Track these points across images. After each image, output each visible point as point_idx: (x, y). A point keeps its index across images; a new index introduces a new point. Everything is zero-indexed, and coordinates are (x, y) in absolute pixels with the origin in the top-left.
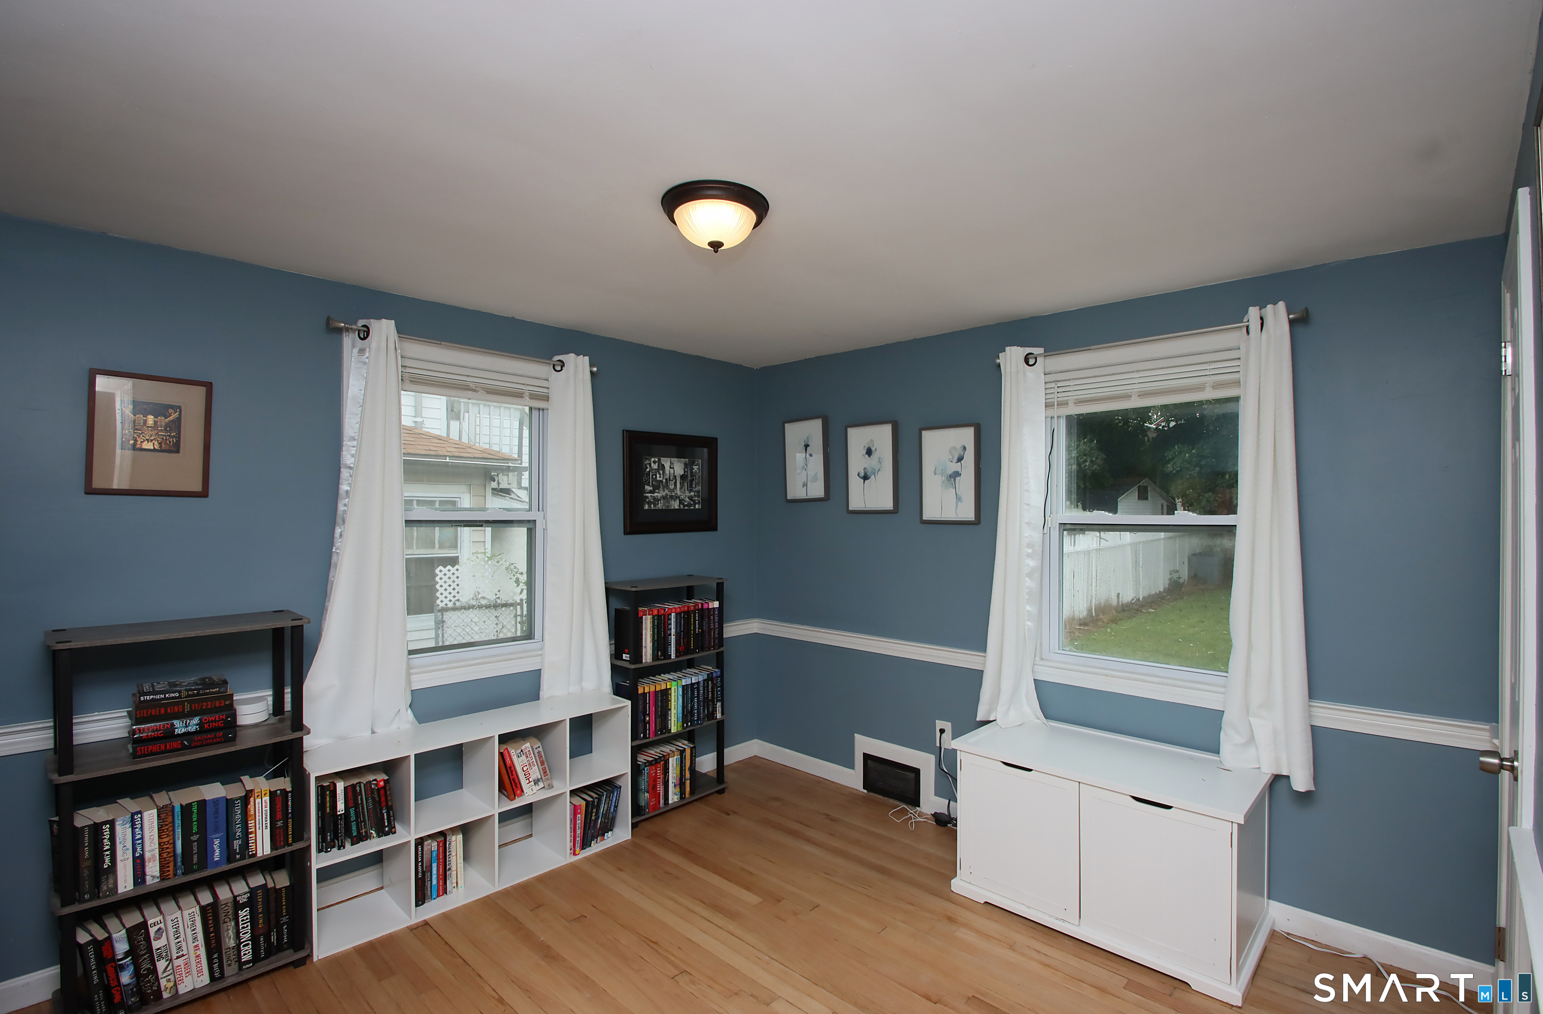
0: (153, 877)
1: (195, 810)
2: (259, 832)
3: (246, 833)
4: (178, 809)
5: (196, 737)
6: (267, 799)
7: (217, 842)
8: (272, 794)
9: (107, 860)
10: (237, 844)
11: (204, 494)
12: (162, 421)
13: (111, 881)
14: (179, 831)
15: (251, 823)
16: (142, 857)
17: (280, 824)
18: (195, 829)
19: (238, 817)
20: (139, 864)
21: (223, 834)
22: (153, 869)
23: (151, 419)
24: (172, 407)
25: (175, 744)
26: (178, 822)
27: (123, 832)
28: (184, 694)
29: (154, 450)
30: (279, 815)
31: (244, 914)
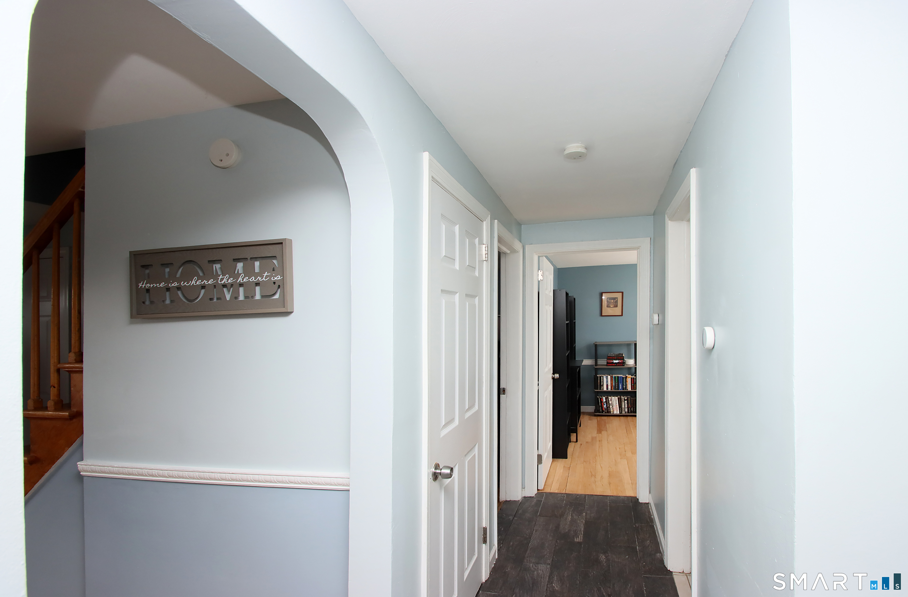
0: (610, 389)
1: (617, 377)
2: (629, 385)
3: (626, 385)
4: (614, 377)
5: (618, 364)
6: (630, 379)
7: (621, 385)
8: (631, 378)
9: (602, 383)
10: (624, 386)
11: (622, 315)
12: (614, 301)
13: (603, 387)
14: (614, 381)
15: (627, 383)
16: (608, 384)
17: (633, 385)
18: (617, 382)
19: (625, 381)
20: (607, 386)
21: (622, 384)
22: (609, 387)
23: (612, 301)
24: (615, 298)
25: (614, 365)
26: (614, 379)
27: (605, 379)
28: (615, 355)
29: (613, 307)
30: (633, 383)
31: (626, 401)
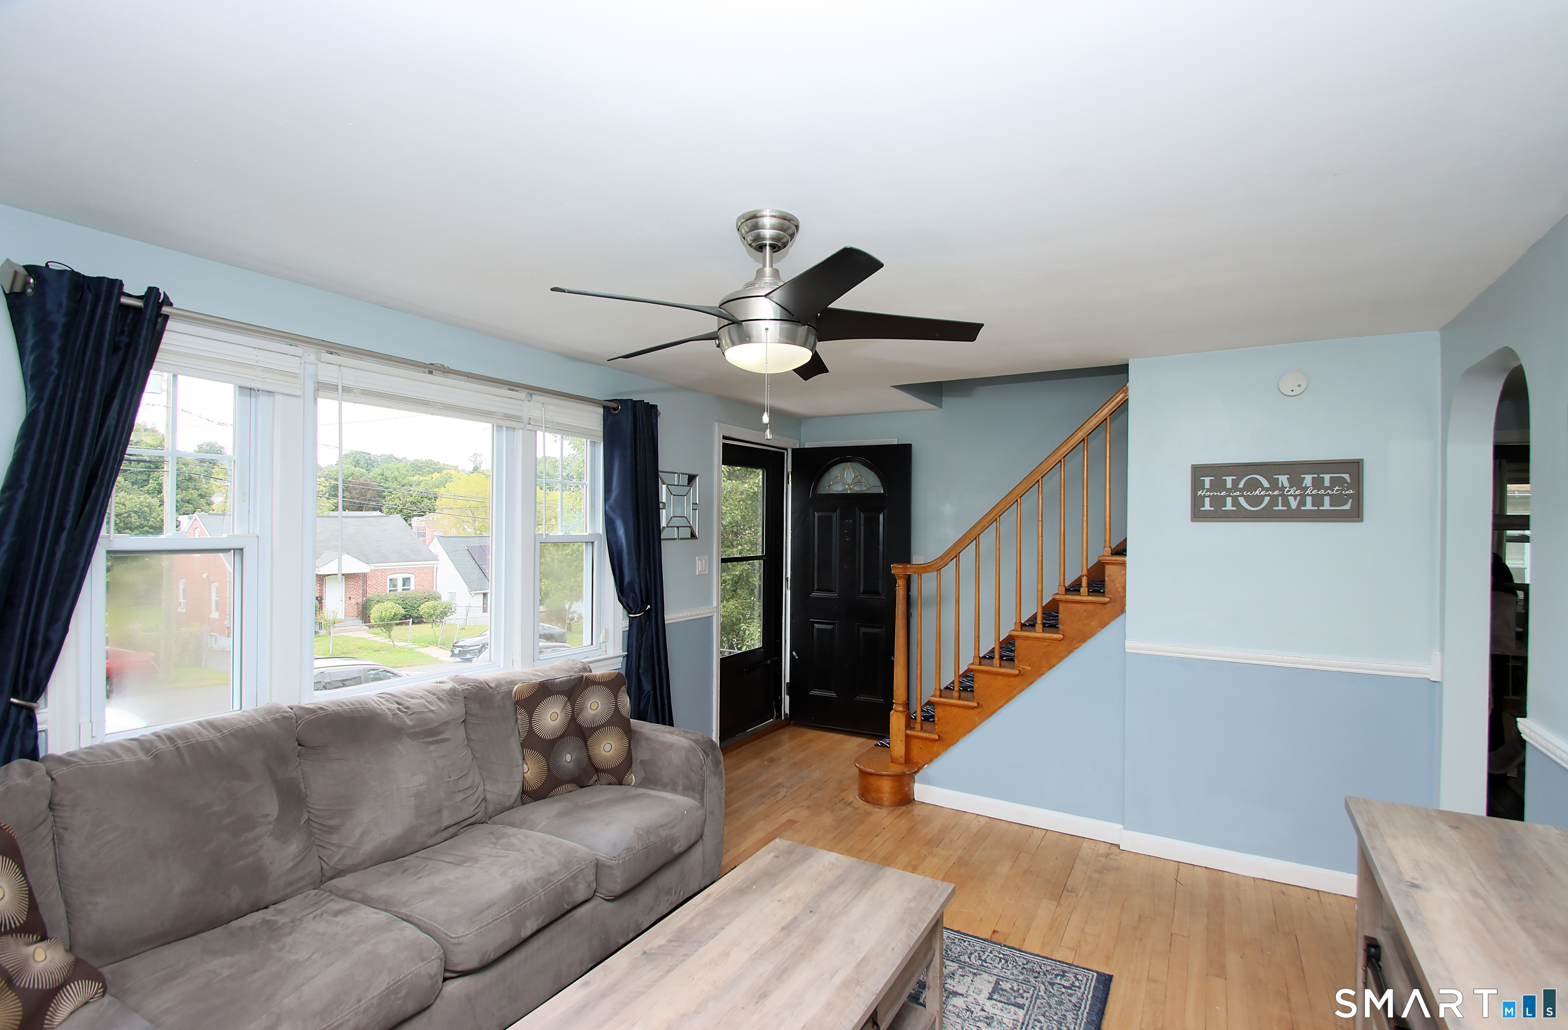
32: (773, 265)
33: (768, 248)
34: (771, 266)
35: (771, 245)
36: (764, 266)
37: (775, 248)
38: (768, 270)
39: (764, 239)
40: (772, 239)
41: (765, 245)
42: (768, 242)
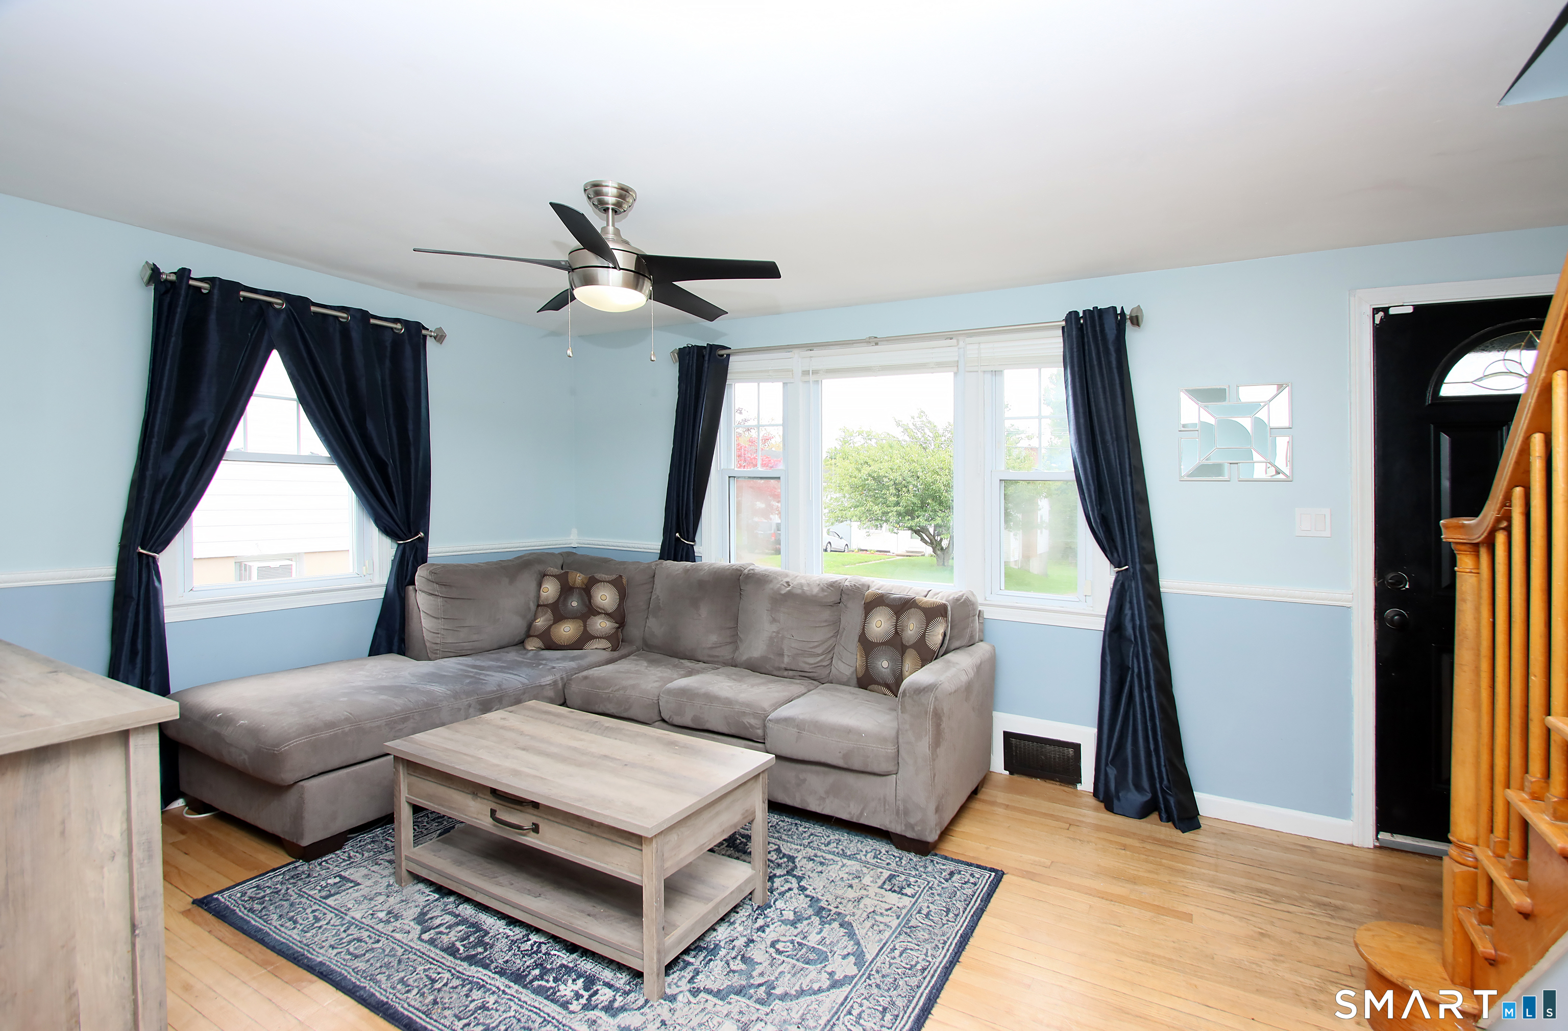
32: (616, 224)
33: (610, 211)
34: (613, 225)
35: (613, 209)
36: (608, 225)
37: (615, 212)
38: (611, 228)
39: (608, 204)
40: (613, 205)
41: (608, 209)
42: (610, 207)
